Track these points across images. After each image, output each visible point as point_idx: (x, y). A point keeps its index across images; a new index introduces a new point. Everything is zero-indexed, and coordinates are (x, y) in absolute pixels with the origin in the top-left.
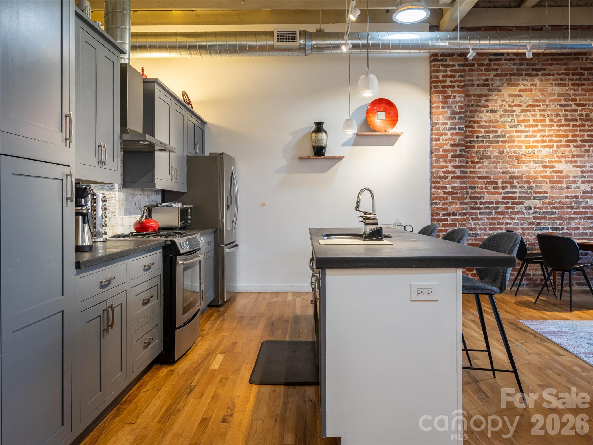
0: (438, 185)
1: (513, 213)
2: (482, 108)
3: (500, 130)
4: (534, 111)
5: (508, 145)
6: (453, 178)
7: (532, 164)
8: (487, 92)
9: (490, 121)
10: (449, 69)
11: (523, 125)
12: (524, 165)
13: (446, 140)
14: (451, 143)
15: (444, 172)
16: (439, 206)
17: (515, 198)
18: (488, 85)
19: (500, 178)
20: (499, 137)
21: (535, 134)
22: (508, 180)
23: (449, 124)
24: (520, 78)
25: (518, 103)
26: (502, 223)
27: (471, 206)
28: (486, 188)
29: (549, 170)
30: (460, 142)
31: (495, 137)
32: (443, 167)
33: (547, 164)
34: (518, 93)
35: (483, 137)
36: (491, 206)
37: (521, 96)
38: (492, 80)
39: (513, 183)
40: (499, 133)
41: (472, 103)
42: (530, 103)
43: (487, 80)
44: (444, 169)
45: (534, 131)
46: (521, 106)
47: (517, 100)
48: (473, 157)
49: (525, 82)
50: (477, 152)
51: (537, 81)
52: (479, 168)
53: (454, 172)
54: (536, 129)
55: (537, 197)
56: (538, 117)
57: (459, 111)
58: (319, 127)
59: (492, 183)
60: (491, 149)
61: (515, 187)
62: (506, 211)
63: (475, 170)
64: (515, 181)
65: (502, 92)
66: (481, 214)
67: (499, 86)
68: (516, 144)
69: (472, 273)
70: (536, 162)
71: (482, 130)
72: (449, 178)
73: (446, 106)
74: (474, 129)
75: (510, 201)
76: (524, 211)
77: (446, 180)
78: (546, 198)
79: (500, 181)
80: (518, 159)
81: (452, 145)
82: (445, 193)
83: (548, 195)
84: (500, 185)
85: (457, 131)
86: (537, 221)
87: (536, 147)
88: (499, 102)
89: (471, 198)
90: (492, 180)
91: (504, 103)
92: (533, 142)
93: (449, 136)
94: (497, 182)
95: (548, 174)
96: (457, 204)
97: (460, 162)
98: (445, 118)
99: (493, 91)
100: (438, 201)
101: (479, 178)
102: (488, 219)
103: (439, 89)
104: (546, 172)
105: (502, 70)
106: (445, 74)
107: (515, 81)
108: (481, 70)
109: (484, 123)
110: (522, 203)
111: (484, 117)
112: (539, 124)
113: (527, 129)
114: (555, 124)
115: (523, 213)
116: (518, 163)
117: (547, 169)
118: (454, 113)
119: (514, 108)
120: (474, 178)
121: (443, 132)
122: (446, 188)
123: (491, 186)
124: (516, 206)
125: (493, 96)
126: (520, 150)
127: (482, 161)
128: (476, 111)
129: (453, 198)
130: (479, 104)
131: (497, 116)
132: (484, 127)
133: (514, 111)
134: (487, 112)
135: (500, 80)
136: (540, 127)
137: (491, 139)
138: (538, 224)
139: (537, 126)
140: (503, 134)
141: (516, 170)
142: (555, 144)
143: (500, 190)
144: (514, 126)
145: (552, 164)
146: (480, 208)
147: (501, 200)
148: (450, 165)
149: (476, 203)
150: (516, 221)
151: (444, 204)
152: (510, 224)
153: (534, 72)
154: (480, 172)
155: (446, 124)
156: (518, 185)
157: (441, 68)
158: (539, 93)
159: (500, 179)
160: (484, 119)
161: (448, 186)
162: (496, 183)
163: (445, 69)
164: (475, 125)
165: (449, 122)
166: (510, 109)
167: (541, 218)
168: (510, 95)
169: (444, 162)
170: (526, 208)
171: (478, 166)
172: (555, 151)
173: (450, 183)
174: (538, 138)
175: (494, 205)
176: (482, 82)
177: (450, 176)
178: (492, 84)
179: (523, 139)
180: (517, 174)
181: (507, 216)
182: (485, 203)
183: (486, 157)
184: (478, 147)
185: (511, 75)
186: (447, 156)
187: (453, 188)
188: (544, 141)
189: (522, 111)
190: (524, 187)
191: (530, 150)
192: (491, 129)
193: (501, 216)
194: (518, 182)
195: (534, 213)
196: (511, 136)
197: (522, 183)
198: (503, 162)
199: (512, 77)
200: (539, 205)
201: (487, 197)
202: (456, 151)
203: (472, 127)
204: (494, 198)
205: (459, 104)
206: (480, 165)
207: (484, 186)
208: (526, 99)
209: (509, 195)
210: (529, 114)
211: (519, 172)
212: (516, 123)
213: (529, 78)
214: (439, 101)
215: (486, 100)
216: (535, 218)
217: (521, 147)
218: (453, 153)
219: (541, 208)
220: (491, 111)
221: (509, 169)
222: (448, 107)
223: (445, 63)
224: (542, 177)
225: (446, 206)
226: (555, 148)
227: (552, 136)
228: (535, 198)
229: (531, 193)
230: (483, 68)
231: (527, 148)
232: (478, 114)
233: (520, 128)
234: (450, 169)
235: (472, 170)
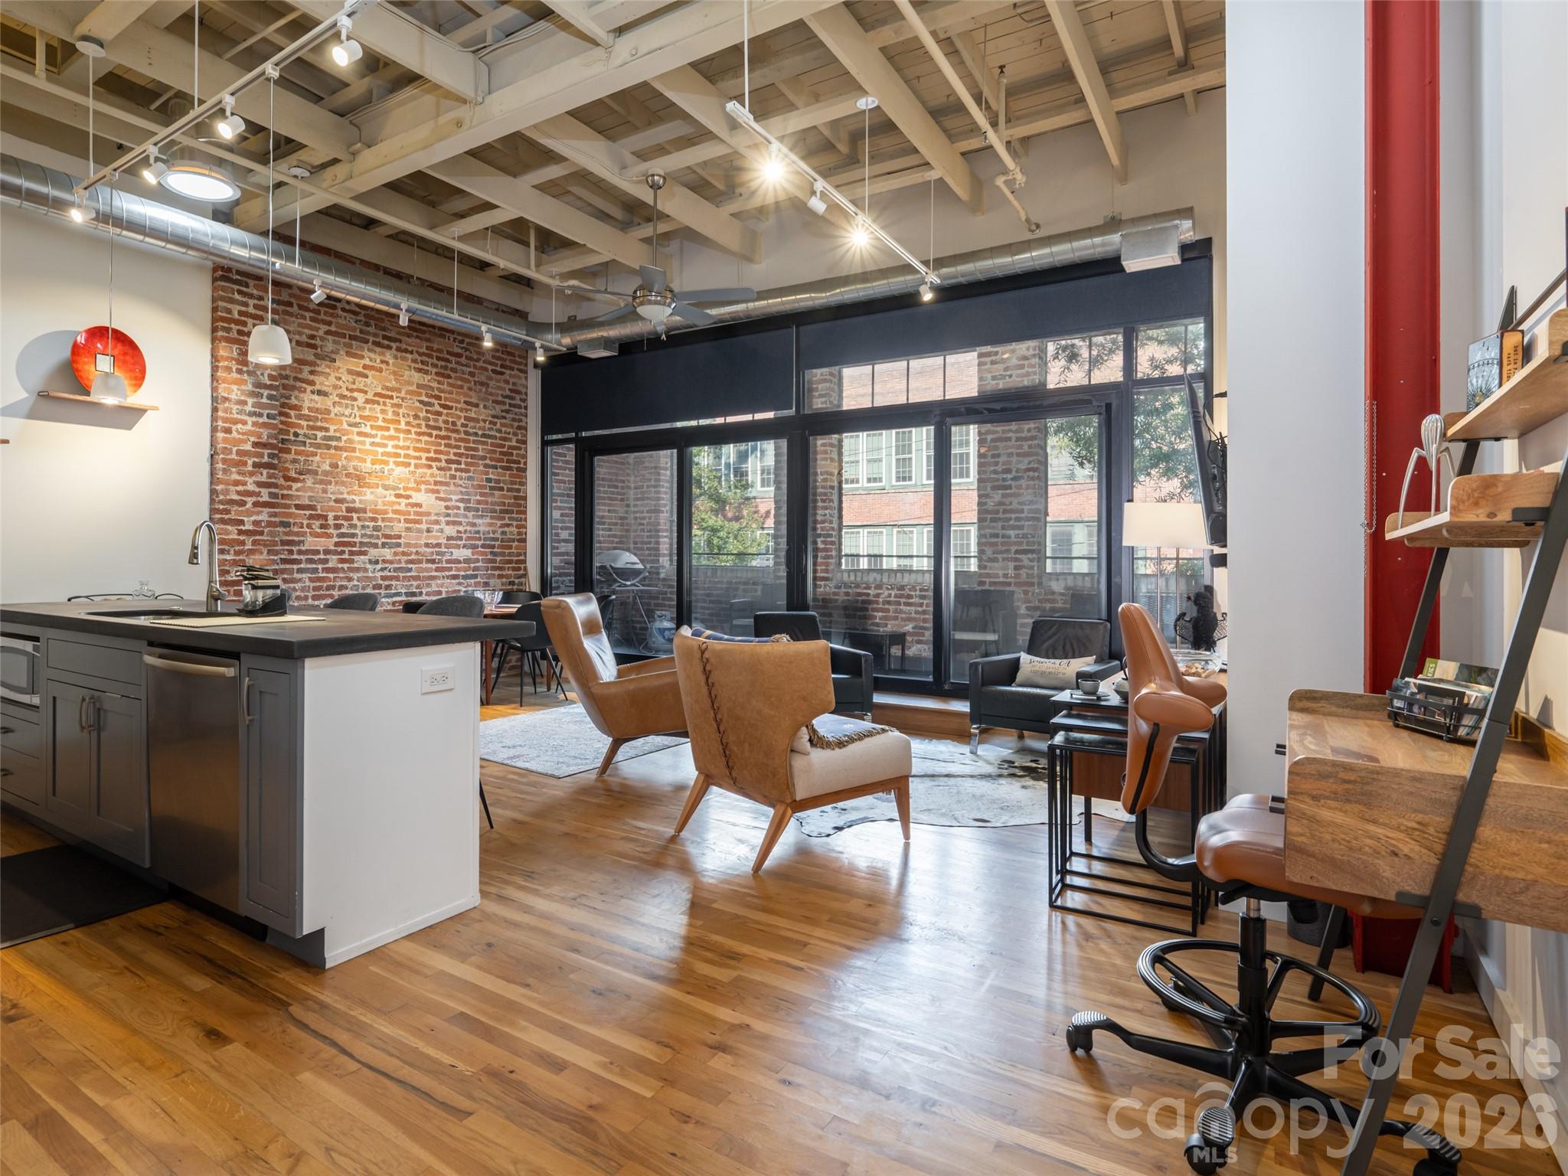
0: (227, 517)
1: (351, 570)
2: (304, 385)
3: (332, 428)
4: (384, 404)
5: (345, 454)
6: (256, 504)
7: (380, 490)
8: (312, 358)
9: (317, 410)
10: (251, 302)
11: (368, 424)
12: (368, 491)
13: (243, 434)
14: (252, 439)
15: (238, 493)
16: (228, 557)
17: (354, 544)
18: (314, 347)
19: (332, 509)
20: (330, 438)
21: (386, 442)
22: (345, 514)
23: (250, 404)
24: (366, 346)
25: (361, 386)
26: (333, 587)
27: (283, 557)
28: (309, 526)
29: (404, 501)
30: (271, 441)
31: (325, 438)
32: (237, 483)
33: (402, 492)
34: (361, 369)
35: (305, 435)
36: (316, 557)
37: (367, 377)
38: (322, 339)
39: (350, 519)
40: (331, 433)
41: (288, 372)
42: (379, 390)
43: (313, 337)
44: (240, 488)
45: (383, 437)
46: (366, 392)
47: (360, 382)
48: (288, 470)
49: (372, 355)
50: (295, 461)
51: (389, 356)
52: (297, 490)
53: (258, 494)
54: (386, 434)
55: (387, 543)
56: (390, 416)
57: (269, 383)
59: (319, 517)
60: (317, 458)
61: (354, 526)
62: (340, 566)
63: (290, 492)
64: (355, 516)
65: (337, 364)
66: (300, 571)
67: (332, 352)
68: (358, 454)
70: (386, 487)
71: (304, 423)
72: (249, 505)
73: (245, 369)
74: (290, 420)
75: (346, 549)
76: (368, 566)
77: (243, 508)
78: (399, 545)
79: (331, 515)
80: (360, 479)
81: (255, 445)
82: (240, 532)
83: (402, 541)
84: (331, 522)
85: (265, 419)
86: (387, 583)
87: (386, 463)
88: (332, 380)
89: (283, 543)
90: (319, 512)
91: (340, 383)
92: (382, 455)
93: (249, 427)
94: (326, 516)
95: (402, 507)
96: (262, 553)
97: (269, 476)
98: (243, 392)
99: (323, 359)
100: (227, 548)
101: (298, 507)
102: (311, 580)
103: (231, 335)
104: (399, 504)
105: (338, 325)
106: (243, 309)
107: (357, 349)
108: (304, 318)
109: (306, 412)
110: (364, 553)
111: (308, 400)
112: (391, 426)
113: (374, 432)
114: (413, 430)
115: (366, 570)
116: (360, 486)
117: (401, 500)
118: (259, 385)
119: (355, 394)
120: (288, 506)
121: (239, 417)
122: (242, 522)
123: (318, 523)
124: (356, 558)
125: (322, 367)
126: (363, 465)
127: (302, 477)
128: (294, 388)
129: (254, 543)
130: (299, 376)
131: (328, 402)
132: (308, 418)
133: (355, 399)
134: (313, 392)
135: (334, 342)
136: (392, 432)
137: (319, 441)
138: (388, 587)
139: (388, 429)
140: (338, 435)
141: (356, 498)
142: (413, 462)
143: (331, 531)
144: (356, 425)
145: (408, 493)
146: (298, 562)
147: (333, 548)
148: (250, 480)
149: (291, 552)
150: (356, 583)
151: (237, 553)
152: (347, 588)
153: (386, 342)
154: (298, 497)
155: (245, 403)
156: (359, 524)
157: (237, 296)
158: (392, 377)
159: (332, 511)
160: (306, 404)
161: (245, 519)
162: (325, 518)
163: (244, 300)
164: (292, 413)
165: (250, 401)
166: (348, 394)
167: (391, 578)
168: (350, 372)
169: (239, 473)
170: (370, 562)
171: (295, 486)
172: (413, 473)
173: (249, 513)
174: (389, 449)
175: (322, 556)
176: (304, 339)
177: (250, 500)
178: (321, 346)
179: (368, 447)
180: (357, 505)
181: (341, 575)
182: (307, 552)
183: (309, 472)
184: (297, 453)
185: (351, 338)
186: (245, 464)
187: (256, 523)
188: (398, 455)
189: (367, 401)
190: (368, 527)
191: (378, 467)
192: (319, 424)
193: (331, 576)
194: (359, 519)
195: (382, 569)
196: (350, 441)
197: (365, 519)
198: (336, 483)
199: (354, 342)
200: (389, 557)
201: (310, 543)
202: (261, 455)
203: (287, 415)
204: (322, 543)
205: (269, 371)
206: (299, 485)
207: (305, 522)
208: (373, 383)
209: (346, 539)
210: (378, 408)
211: (361, 501)
212: (358, 420)
213: (378, 349)
214: (233, 359)
215: (312, 373)
216: (383, 578)
217: (365, 461)
218: (256, 460)
219: (391, 562)
220: (320, 393)
221: (345, 496)
222: (249, 373)
223: (244, 289)
224: (395, 512)
225: (241, 557)
226: (412, 468)
227: (408, 448)
228: (384, 545)
229: (378, 537)
230: (308, 315)
231: (374, 462)
232: (296, 393)
233: (363, 429)
234: (251, 487)
235: (285, 492)
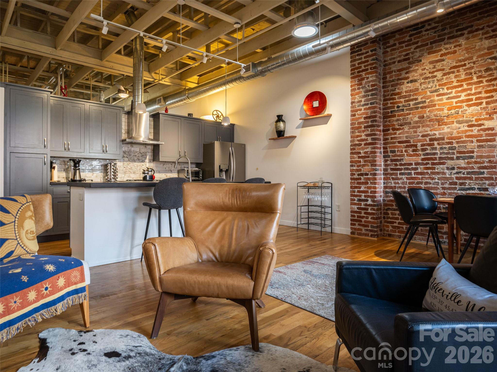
0: (354, 151)
1: (433, 173)
2: (403, 81)
3: (420, 97)
4: (458, 71)
5: (429, 109)
6: (365, 144)
7: (455, 124)
8: (407, 65)
9: (411, 91)
10: (363, 56)
11: (445, 88)
12: (446, 127)
13: (360, 115)
14: (364, 116)
15: (358, 141)
16: (354, 168)
17: (435, 159)
18: (408, 59)
19: (420, 141)
20: (419, 103)
21: (459, 94)
22: (428, 142)
23: (363, 101)
24: (442, 43)
25: (440, 68)
26: (421, 183)
27: (392, 167)
28: (406, 151)
29: (476, 129)
30: (372, 115)
31: (416, 104)
32: (358, 136)
33: (474, 123)
34: (439, 58)
35: (403, 106)
36: (410, 167)
37: (443, 60)
38: (413, 53)
39: (433, 144)
40: (420, 100)
41: (394, 78)
42: (454, 64)
43: (407, 54)
44: (359, 138)
45: (457, 92)
46: (443, 70)
47: (439, 66)
48: (394, 125)
49: (448, 46)
50: (398, 120)
51: (462, 41)
52: (399, 134)
53: (367, 140)
54: (460, 89)
55: (461, 157)
56: (463, 77)
57: (371, 88)
58: (280, 118)
59: (411, 146)
60: (411, 116)
61: (436, 149)
62: (425, 171)
63: (395, 136)
64: (436, 143)
65: (423, 61)
66: (401, 174)
67: (419, 57)
68: (437, 107)
69: (393, 226)
70: (459, 122)
71: (402, 100)
72: (363, 145)
74: (395, 101)
75: (430, 162)
76: (446, 171)
77: (360, 147)
79: (419, 144)
80: (440, 122)
81: (365, 118)
82: (359, 157)
84: (419, 148)
85: (370, 106)
86: (461, 181)
87: (461, 107)
88: (420, 71)
89: (392, 161)
90: (412, 143)
91: (425, 71)
92: (456, 103)
93: (363, 111)
94: (417, 145)
95: (475, 132)
96: (368, 166)
97: (371, 131)
98: (360, 97)
99: (414, 63)
100: (354, 164)
101: (399, 142)
102: (407, 178)
103: (355, 75)
104: (472, 131)
105: (423, 41)
106: (360, 61)
107: (436, 47)
108: (403, 47)
109: (405, 94)
110: (443, 164)
111: (405, 87)
112: (464, 83)
113: (450, 91)
114: (484, 80)
115: (444, 173)
116: (439, 125)
117: (473, 128)
118: (367, 91)
119: (435, 74)
120: (394, 143)
121: (359, 108)
122: (360, 153)
123: (411, 149)
124: (437, 166)
125: (414, 67)
126: (441, 113)
127: (402, 127)
128: (397, 84)
129: (365, 161)
130: (400, 77)
131: (417, 84)
132: (405, 97)
133: (435, 76)
134: (408, 83)
135: (420, 51)
136: (465, 87)
137: (411, 106)
138: (461, 184)
139: (462, 86)
140: (424, 100)
141: (437, 133)
142: (484, 101)
143: (420, 152)
144: (436, 91)
145: (480, 122)
146: (401, 169)
147: (420, 161)
148: (363, 134)
149: (396, 165)
150: (436, 181)
151: (358, 166)
152: (430, 183)
153: (459, 33)
154: (400, 137)
155: (361, 101)
156: (438, 147)
157: (357, 57)
158: (465, 52)
159: (419, 142)
160: (405, 89)
161: (361, 151)
162: (416, 146)
163: (360, 57)
164: (396, 97)
165: (363, 100)
166: (430, 75)
167: (465, 178)
168: (431, 63)
169: (359, 132)
170: (448, 169)
171: (398, 132)
172: (484, 108)
173: (363, 149)
174: (463, 97)
175: (414, 166)
176: (403, 57)
177: (363, 143)
178: (412, 57)
179: (445, 101)
180: (438, 136)
181: (427, 176)
182: (405, 164)
183: (406, 124)
184: (399, 116)
185: (431, 43)
186: (361, 127)
187: (366, 153)
188: (470, 100)
189: (444, 75)
190: (445, 148)
191: (453, 111)
192: (412, 97)
193: (420, 176)
194: (439, 144)
195: (457, 173)
196: (432, 101)
197: (443, 144)
198: (423, 126)
199: (434, 45)
200: (463, 165)
201: (407, 159)
202: (368, 122)
203: (394, 99)
204: (413, 160)
205: (372, 83)
206: (401, 131)
207: (404, 150)
208: (449, 62)
209: (429, 156)
210: (452, 76)
211: (440, 134)
212: (438, 87)
213: (451, 41)
214: (356, 84)
215: (407, 73)
216: (457, 178)
217: (443, 110)
218: (365, 125)
219: (465, 168)
220: (412, 81)
221: (429, 132)
222: (362, 88)
223: (360, 53)
224: (467, 137)
225: (360, 168)
226: (484, 105)
227: (480, 93)
228: (458, 158)
229: (453, 154)
230: (404, 45)
231: (449, 109)
232: (399, 86)
233: (441, 92)
234: (363, 137)
235: (393, 136)
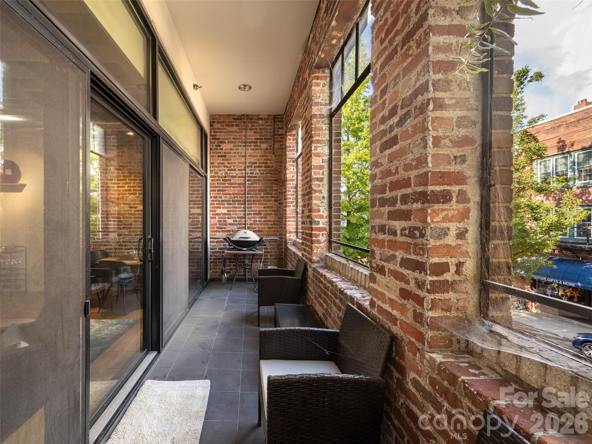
4: (124, 170)
11: (116, 179)
12: (117, 206)
29: (133, 210)
33: (132, 205)
45: (123, 184)
54: (125, 182)
56: (126, 174)
70: (124, 204)
78: (131, 228)
83: (133, 226)
87: (125, 194)
92: (123, 191)
95: (133, 212)
104: (131, 211)
110: (115, 231)
112: (127, 179)
113: (119, 182)
114: (138, 179)
115: (116, 238)
116: (113, 204)
117: (132, 209)
126: (113, 196)
136: (128, 181)
138: (126, 246)
142: (138, 192)
145: (135, 206)
158: (127, 158)
167: (127, 242)
170: (118, 235)
172: (138, 197)
174: (126, 188)
179: (116, 188)
188: (130, 190)
191: (121, 196)
200: (127, 233)
216: (123, 242)
224: (129, 214)
226: (137, 195)
227: (135, 187)
228: (124, 228)
229: (121, 225)
